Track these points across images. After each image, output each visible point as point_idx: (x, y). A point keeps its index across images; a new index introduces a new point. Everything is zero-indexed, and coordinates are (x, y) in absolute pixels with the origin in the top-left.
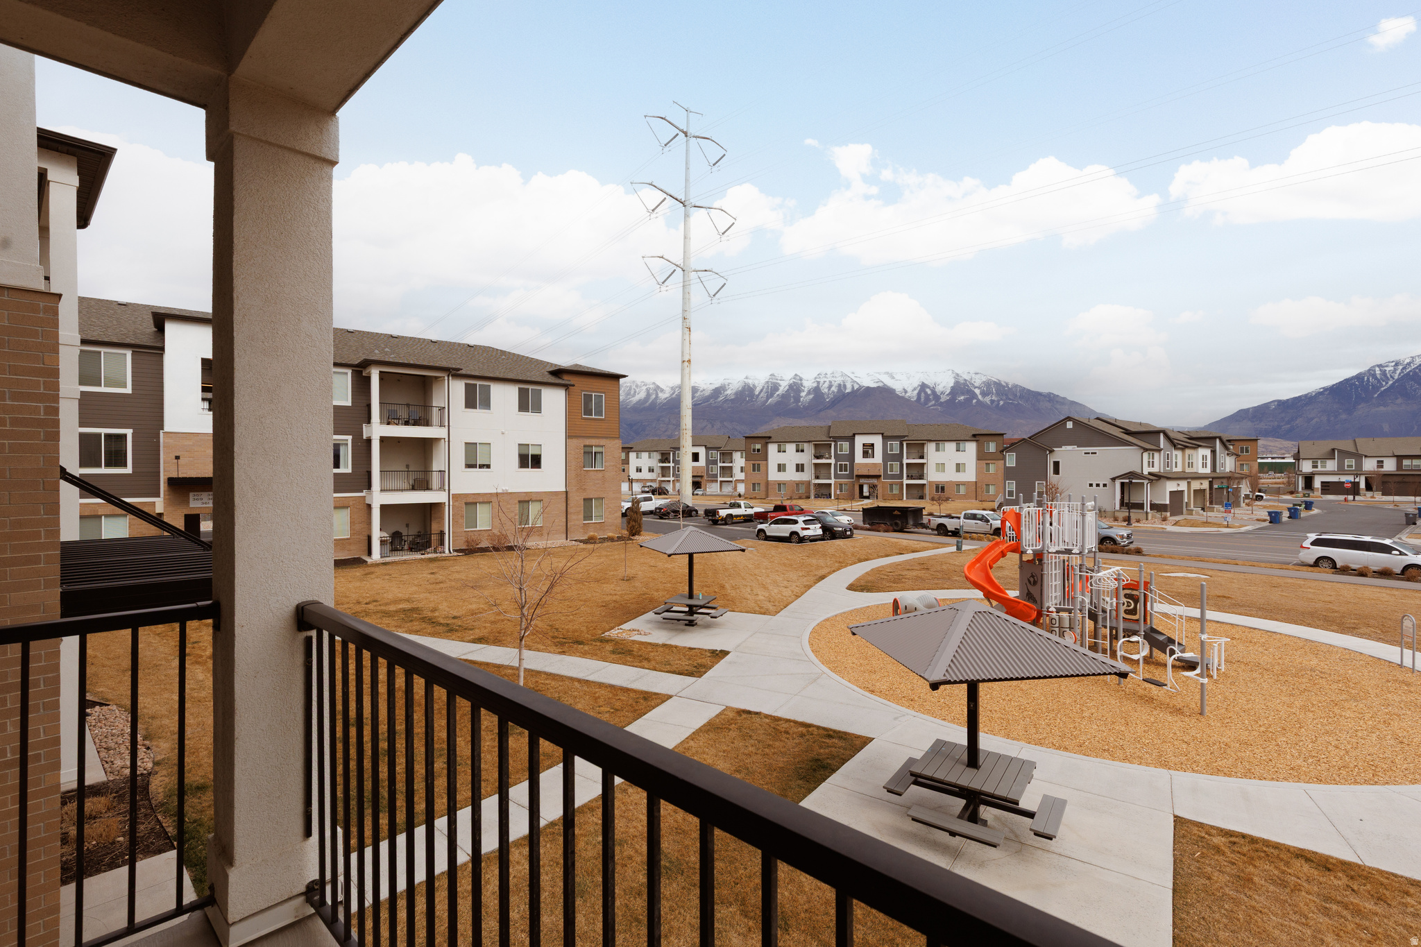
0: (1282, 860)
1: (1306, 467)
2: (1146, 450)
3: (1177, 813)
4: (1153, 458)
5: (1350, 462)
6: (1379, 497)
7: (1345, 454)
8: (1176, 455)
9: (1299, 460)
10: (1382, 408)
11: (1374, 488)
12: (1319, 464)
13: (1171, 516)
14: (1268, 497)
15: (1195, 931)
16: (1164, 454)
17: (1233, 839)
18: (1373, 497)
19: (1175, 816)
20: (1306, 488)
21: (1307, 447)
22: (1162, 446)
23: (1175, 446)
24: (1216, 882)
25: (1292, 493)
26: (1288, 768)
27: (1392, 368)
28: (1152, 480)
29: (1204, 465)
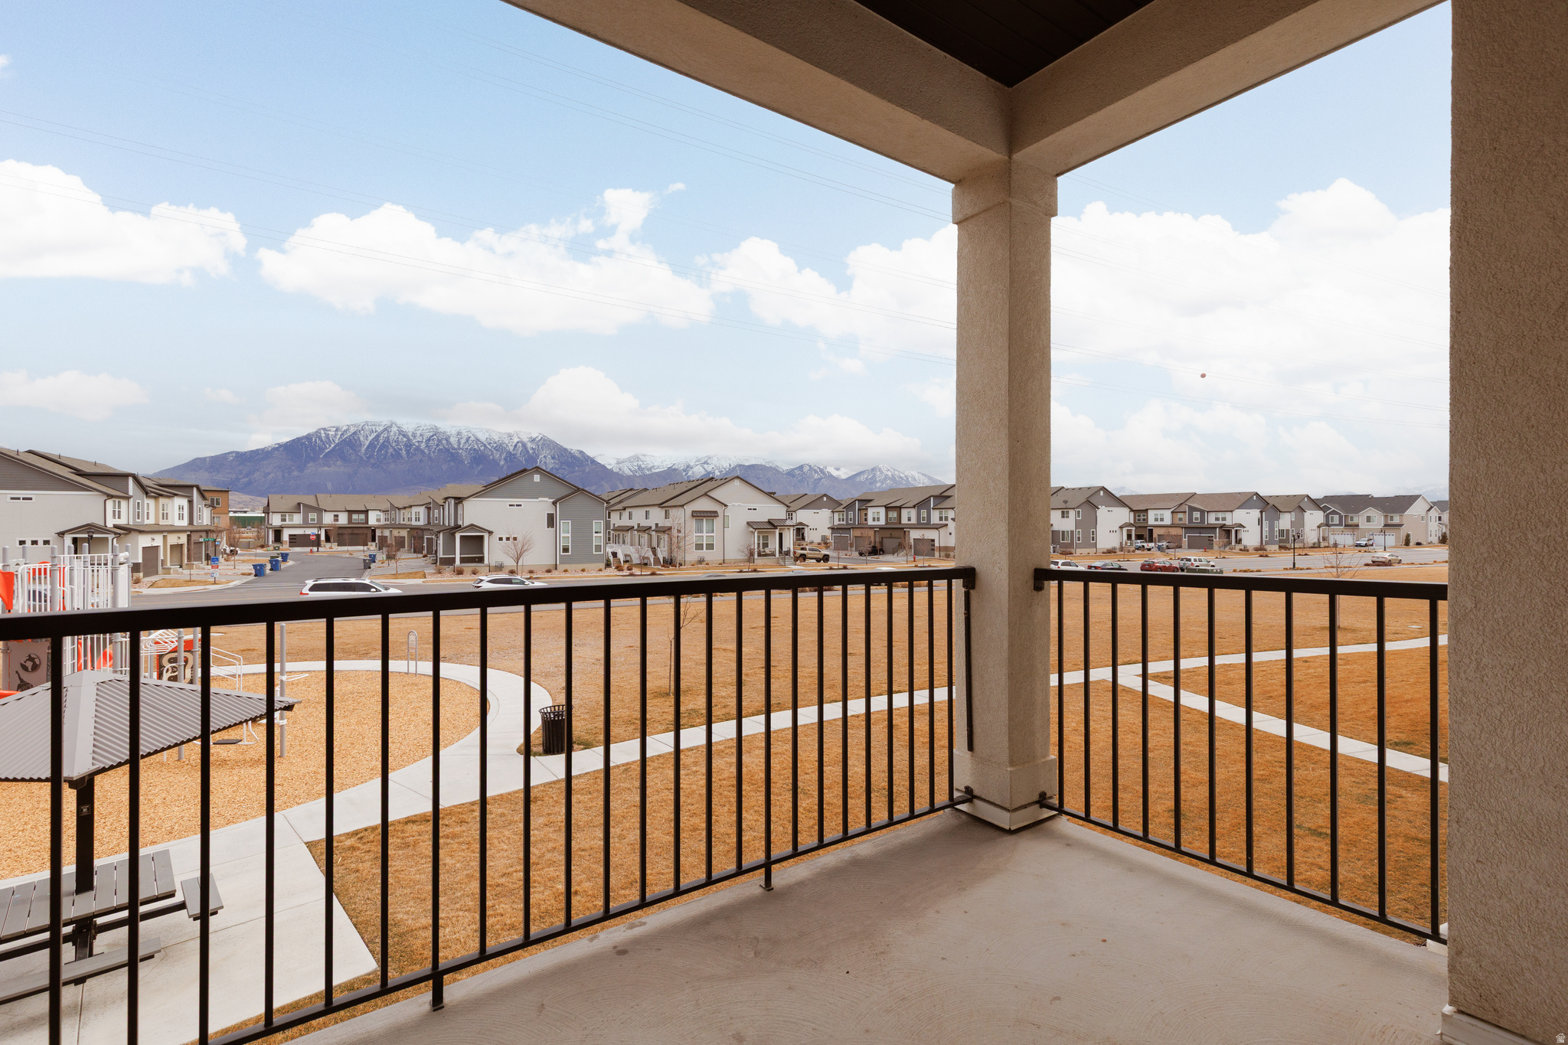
0: (398, 831)
1: (276, 520)
2: (110, 496)
3: (306, 840)
4: (119, 507)
5: (313, 516)
6: (335, 547)
7: (310, 508)
8: (148, 504)
9: (268, 513)
10: (326, 468)
11: (332, 541)
12: (287, 518)
13: (144, 576)
14: (243, 552)
15: (366, 911)
16: (134, 502)
17: (359, 836)
18: (331, 548)
19: (306, 843)
20: (275, 541)
21: (277, 502)
22: (131, 493)
23: (146, 492)
24: (363, 870)
25: (262, 547)
26: (369, 770)
27: (333, 433)
28: (120, 534)
29: (181, 517)
